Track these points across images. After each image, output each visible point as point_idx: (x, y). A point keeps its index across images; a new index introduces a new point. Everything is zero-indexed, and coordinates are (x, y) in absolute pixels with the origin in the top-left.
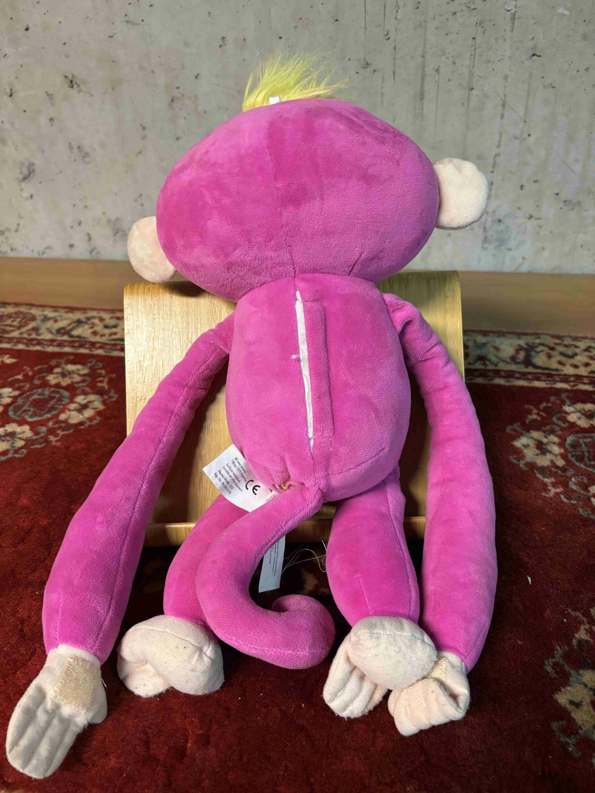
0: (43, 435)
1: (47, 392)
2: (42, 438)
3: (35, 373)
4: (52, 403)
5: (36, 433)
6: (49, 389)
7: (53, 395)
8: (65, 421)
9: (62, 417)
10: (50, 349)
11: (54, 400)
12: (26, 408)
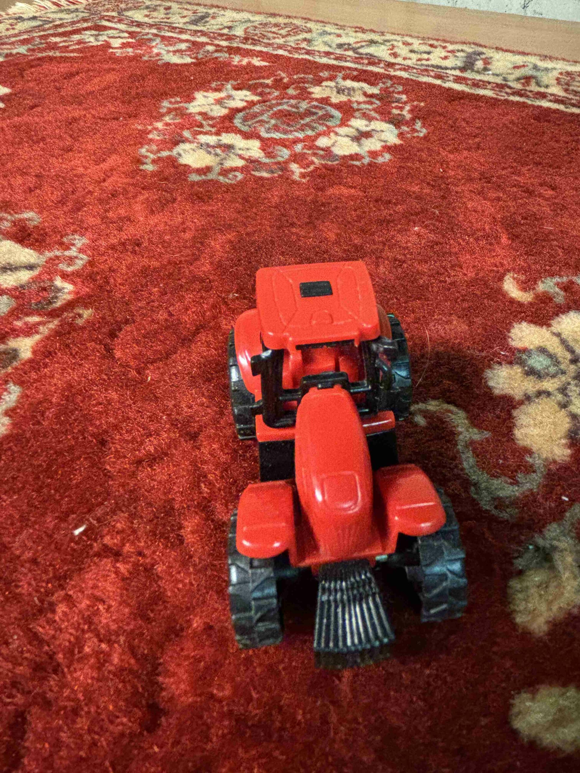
0: (280, 159)
1: (304, 105)
2: (279, 163)
3: (292, 82)
4: (308, 120)
5: (269, 155)
6: (309, 103)
7: (314, 110)
8: (327, 150)
9: (322, 142)
10: (324, 60)
11: (315, 117)
12: (265, 117)
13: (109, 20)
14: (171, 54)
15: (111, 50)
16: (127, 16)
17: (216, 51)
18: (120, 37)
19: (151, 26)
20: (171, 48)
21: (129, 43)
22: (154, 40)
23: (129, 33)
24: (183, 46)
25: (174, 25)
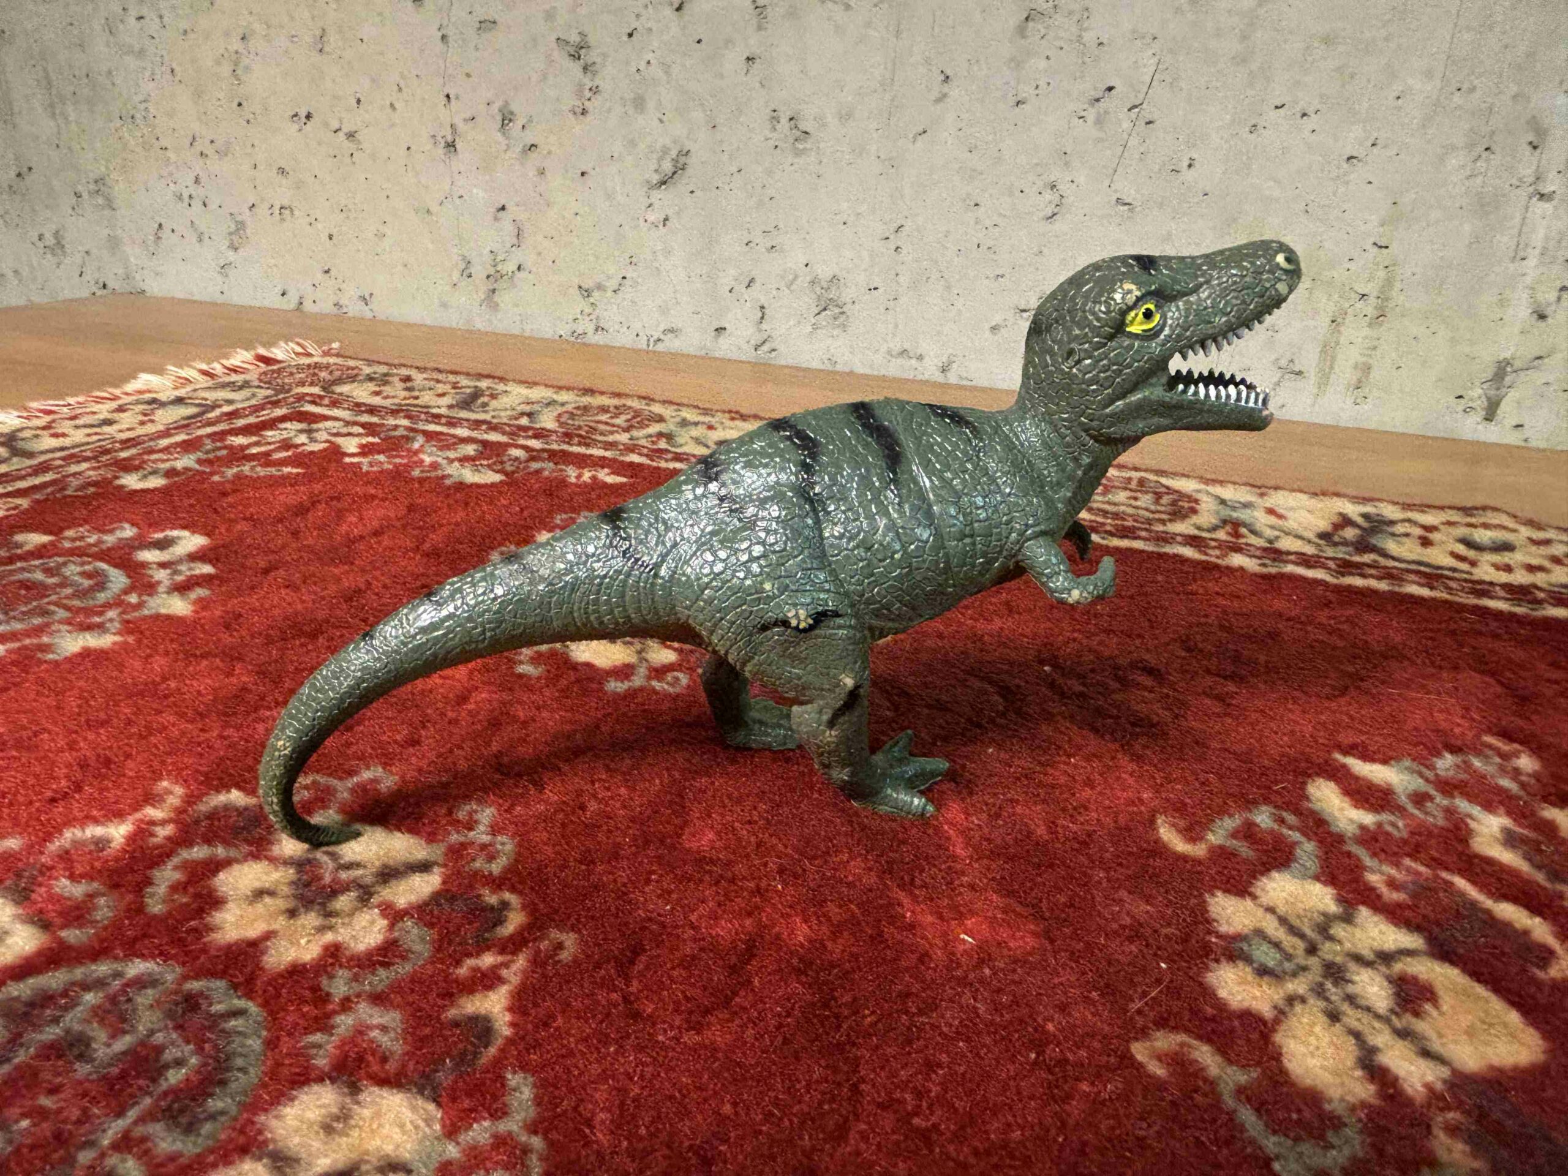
13: (313, 402)
14: (456, 464)
15: (347, 460)
16: (341, 394)
17: (532, 459)
18: (349, 434)
19: (394, 412)
20: (452, 454)
21: (372, 444)
22: (413, 439)
23: (363, 425)
24: (470, 450)
25: (435, 411)
